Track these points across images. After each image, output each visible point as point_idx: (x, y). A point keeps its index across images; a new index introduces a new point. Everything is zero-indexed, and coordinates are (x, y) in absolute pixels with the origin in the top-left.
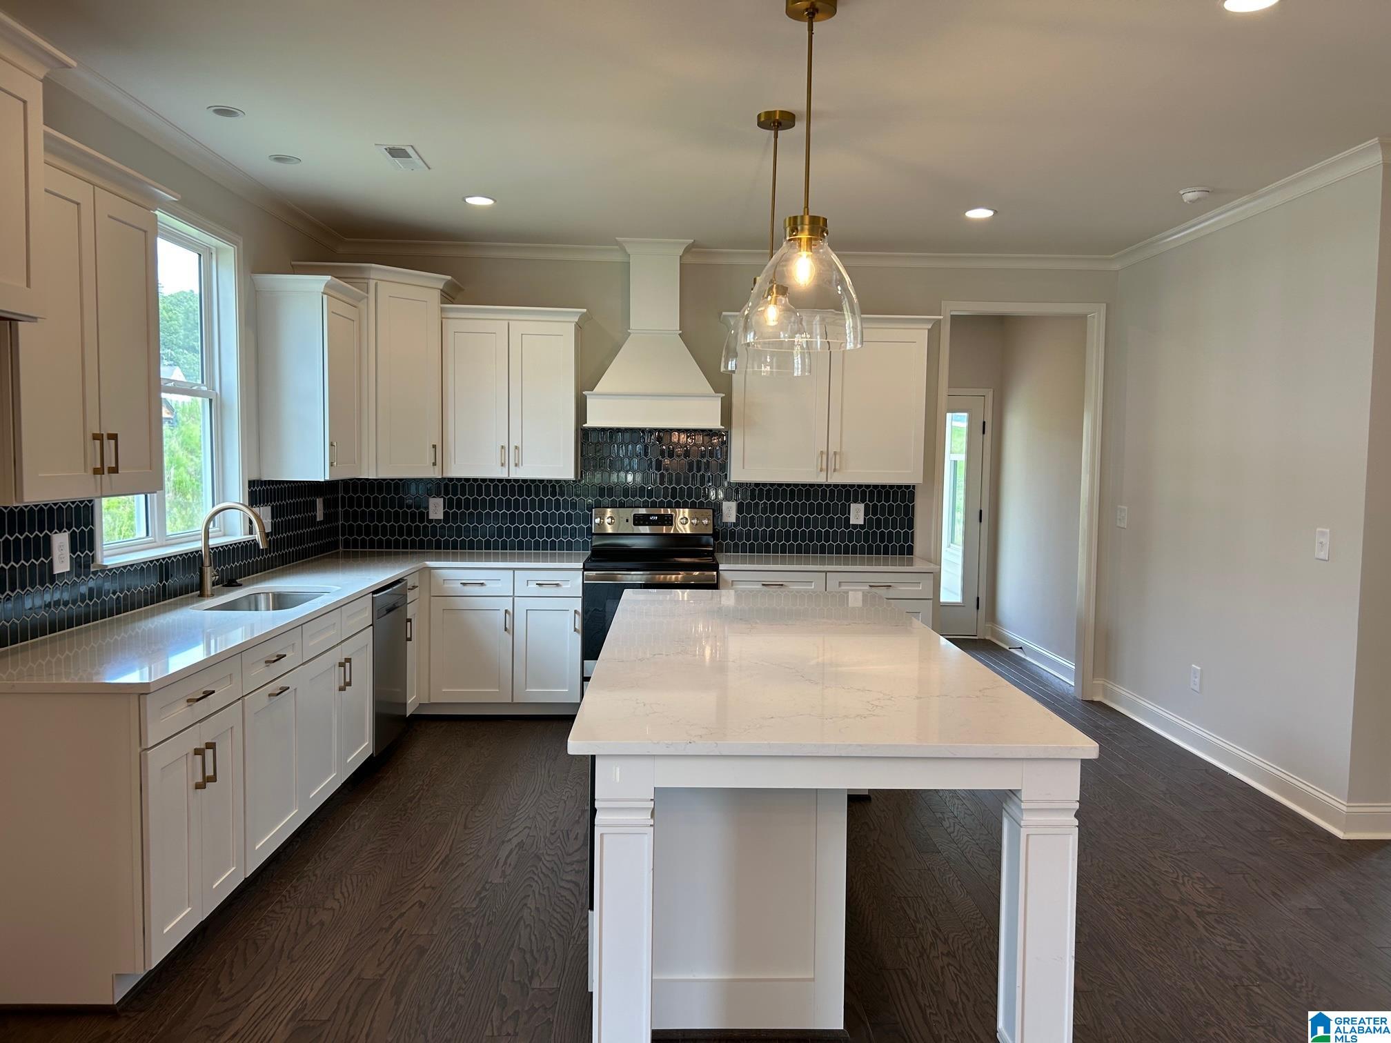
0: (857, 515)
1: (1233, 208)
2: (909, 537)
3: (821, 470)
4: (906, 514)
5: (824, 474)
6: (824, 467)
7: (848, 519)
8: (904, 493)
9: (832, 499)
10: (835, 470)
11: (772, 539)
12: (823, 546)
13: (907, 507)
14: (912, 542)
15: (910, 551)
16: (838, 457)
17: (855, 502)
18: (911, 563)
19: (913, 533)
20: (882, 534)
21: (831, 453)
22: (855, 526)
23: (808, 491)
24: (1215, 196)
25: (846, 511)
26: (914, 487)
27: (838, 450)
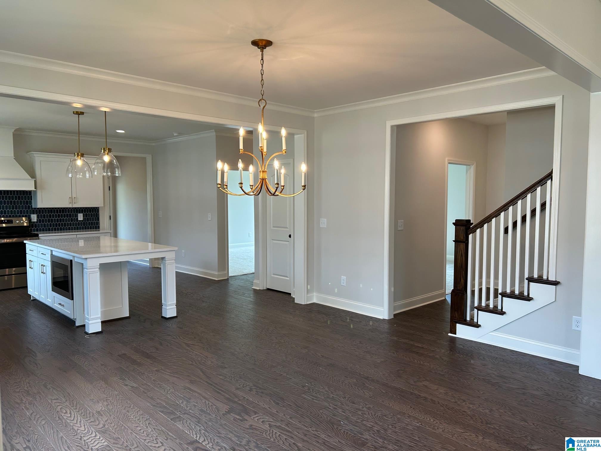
0: (80, 217)
1: (183, 137)
2: (98, 223)
3: (70, 203)
4: (97, 216)
5: (71, 204)
6: (71, 202)
7: (77, 219)
8: (95, 210)
9: (71, 212)
10: (75, 203)
11: (51, 226)
12: (69, 228)
13: (97, 214)
14: (99, 225)
15: (99, 228)
16: (76, 199)
17: (80, 213)
18: (99, 231)
19: (99, 222)
20: (89, 223)
21: (73, 198)
22: (80, 221)
23: (63, 210)
24: (180, 134)
25: (77, 216)
26: (99, 208)
27: (75, 197)
